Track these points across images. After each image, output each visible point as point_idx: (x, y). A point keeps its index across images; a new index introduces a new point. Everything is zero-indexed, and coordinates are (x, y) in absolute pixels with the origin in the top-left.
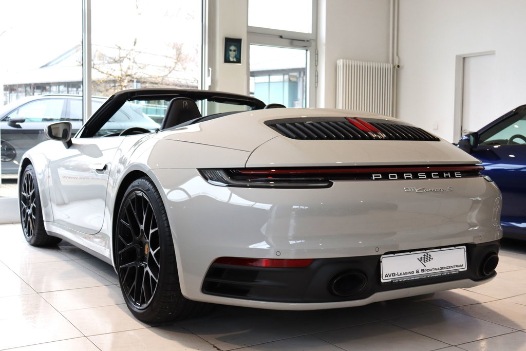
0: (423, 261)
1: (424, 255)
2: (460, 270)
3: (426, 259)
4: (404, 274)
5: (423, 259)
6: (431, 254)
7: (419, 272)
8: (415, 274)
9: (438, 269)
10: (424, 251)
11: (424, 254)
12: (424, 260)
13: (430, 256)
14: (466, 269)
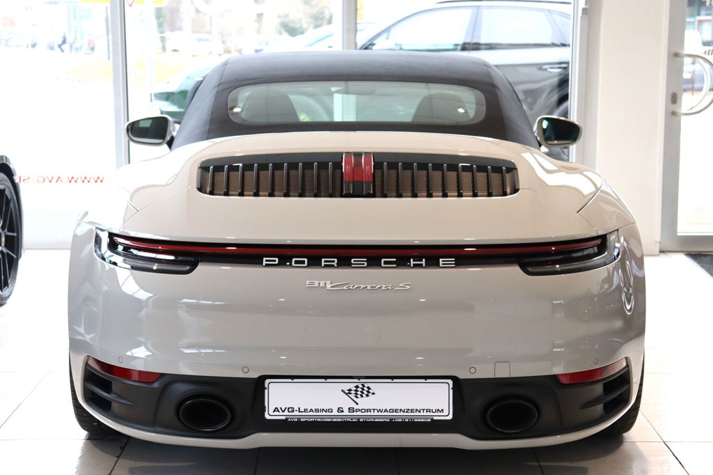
0: (352, 396)
1: (357, 387)
2: (435, 418)
3: (359, 393)
4: (311, 410)
5: (353, 392)
6: (370, 385)
7: (342, 411)
8: (335, 413)
9: (386, 411)
10: (357, 380)
11: (356, 384)
12: (357, 394)
13: (369, 388)
14: (450, 417)
